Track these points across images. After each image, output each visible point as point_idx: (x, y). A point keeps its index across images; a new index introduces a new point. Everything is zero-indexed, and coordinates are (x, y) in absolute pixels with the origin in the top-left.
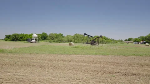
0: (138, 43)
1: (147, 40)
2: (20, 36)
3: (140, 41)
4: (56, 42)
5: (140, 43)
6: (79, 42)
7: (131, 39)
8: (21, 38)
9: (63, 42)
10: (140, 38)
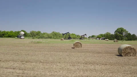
0: (99, 39)
1: (105, 37)
2: (2, 33)
3: (101, 37)
4: (38, 38)
5: (100, 39)
6: (57, 39)
7: (94, 36)
8: (3, 35)
9: (45, 38)
10: (100, 35)
